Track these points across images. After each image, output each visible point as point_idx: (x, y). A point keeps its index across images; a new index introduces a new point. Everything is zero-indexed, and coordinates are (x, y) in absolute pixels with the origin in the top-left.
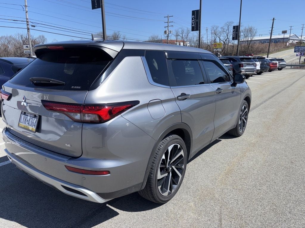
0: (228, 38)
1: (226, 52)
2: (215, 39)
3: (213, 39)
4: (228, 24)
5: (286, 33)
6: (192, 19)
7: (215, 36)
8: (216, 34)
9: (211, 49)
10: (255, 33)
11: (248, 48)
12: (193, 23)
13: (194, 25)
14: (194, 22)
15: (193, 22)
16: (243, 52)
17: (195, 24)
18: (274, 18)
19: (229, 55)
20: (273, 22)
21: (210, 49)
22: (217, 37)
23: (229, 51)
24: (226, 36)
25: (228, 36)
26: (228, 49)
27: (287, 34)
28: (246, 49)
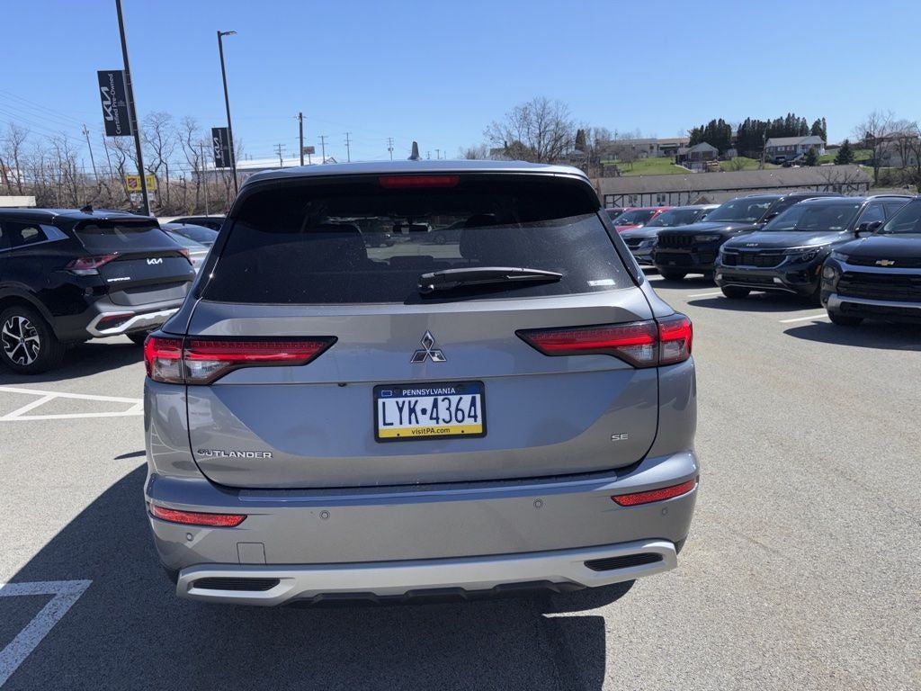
0: (161, 161)
1: (164, 204)
2: (122, 164)
3: (115, 163)
4: (154, 119)
5: (314, 153)
6: (104, 98)
7: (120, 153)
8: (120, 149)
9: (113, 193)
10: (239, 149)
11: (228, 193)
12: (109, 111)
13: (114, 115)
14: (110, 108)
15: (108, 106)
16: (215, 203)
17: (117, 115)
18: (301, 114)
19: (176, 212)
20: (301, 124)
21: (110, 193)
22: (128, 158)
23: (172, 199)
24: (157, 156)
25: (163, 156)
26: (170, 192)
27: (317, 156)
28: (223, 195)
